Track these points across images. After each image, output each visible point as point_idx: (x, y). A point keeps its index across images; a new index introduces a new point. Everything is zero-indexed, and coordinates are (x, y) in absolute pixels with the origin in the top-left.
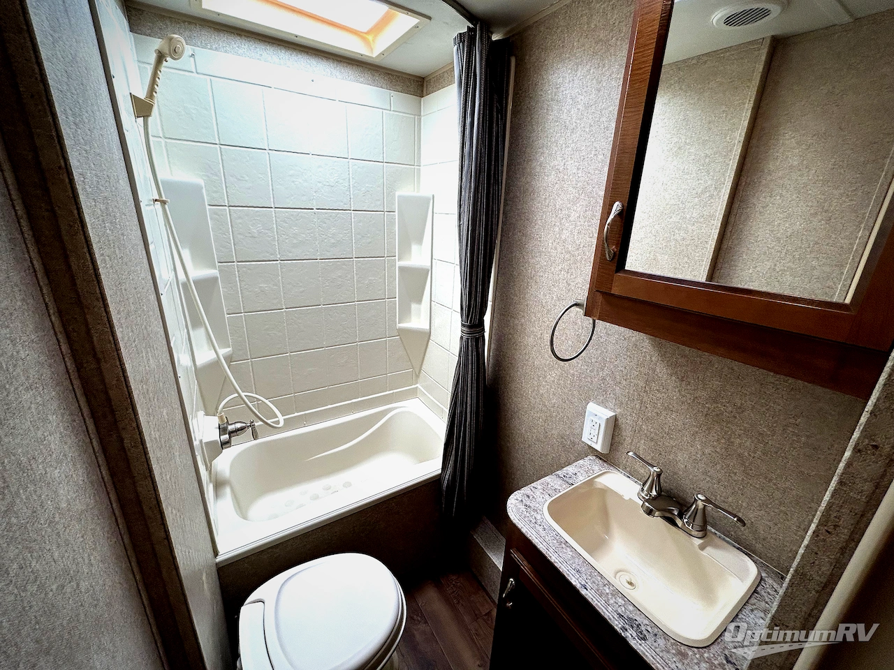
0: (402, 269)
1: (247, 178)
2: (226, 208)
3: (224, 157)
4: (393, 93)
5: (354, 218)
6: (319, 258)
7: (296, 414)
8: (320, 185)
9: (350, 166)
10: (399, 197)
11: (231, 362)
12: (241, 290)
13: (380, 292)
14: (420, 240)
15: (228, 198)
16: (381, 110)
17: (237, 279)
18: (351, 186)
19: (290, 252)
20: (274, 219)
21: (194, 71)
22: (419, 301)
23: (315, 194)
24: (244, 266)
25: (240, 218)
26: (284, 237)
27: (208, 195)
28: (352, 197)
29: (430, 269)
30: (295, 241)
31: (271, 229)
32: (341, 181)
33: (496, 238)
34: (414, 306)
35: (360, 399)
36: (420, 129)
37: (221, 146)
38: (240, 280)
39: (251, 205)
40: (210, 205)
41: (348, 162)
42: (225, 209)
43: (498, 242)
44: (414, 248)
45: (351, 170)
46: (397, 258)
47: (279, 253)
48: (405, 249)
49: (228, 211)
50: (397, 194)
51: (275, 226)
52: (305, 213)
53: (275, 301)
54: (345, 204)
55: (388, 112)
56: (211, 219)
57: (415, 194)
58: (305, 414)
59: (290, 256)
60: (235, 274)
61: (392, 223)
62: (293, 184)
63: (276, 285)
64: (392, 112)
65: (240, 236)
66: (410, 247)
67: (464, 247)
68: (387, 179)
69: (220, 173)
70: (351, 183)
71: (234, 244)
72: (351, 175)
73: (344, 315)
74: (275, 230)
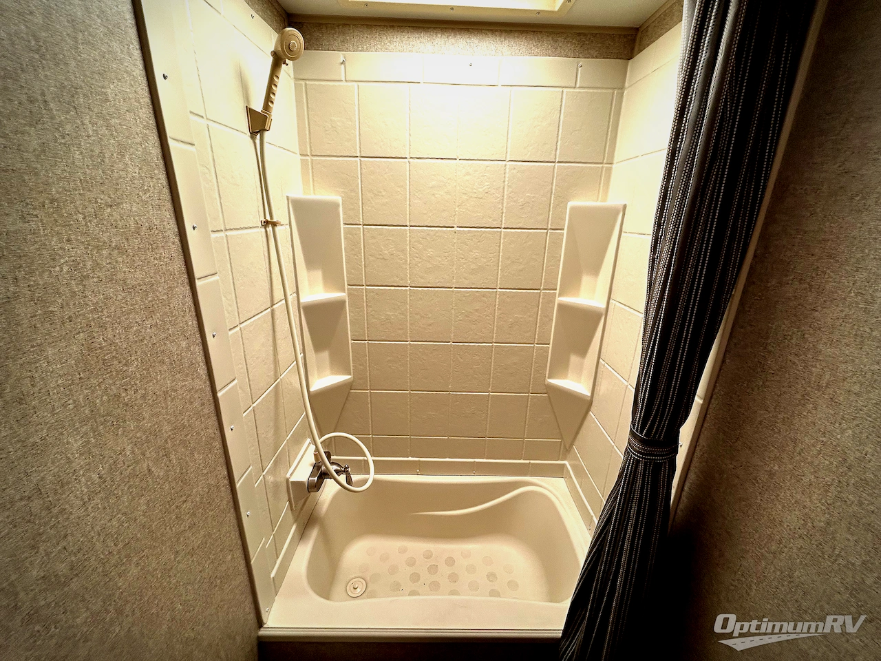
0: (562, 307)
1: (384, 193)
2: (361, 226)
3: (364, 171)
4: (582, 61)
5: (504, 238)
6: (454, 286)
7: (410, 459)
8: (465, 197)
9: (507, 171)
10: (573, 209)
11: (351, 389)
12: (367, 316)
13: (528, 334)
14: (595, 270)
15: (363, 215)
16: (561, 89)
17: (365, 304)
18: (505, 197)
19: (422, 278)
20: (408, 239)
21: (343, 79)
22: (583, 352)
23: (457, 209)
24: (373, 291)
25: (373, 237)
26: (417, 260)
27: (345, 213)
28: (505, 211)
29: (604, 312)
30: (429, 266)
31: (403, 251)
32: (493, 191)
33: (733, 285)
34: (574, 359)
35: (484, 460)
36: (620, 108)
37: (362, 159)
38: (367, 305)
39: (385, 223)
40: (345, 224)
41: (505, 165)
42: (360, 228)
43: (737, 294)
44: (586, 280)
45: (507, 175)
46: (557, 292)
47: (410, 278)
48: (572, 281)
49: (362, 230)
50: (570, 204)
51: (408, 248)
52: (444, 232)
53: (400, 332)
54: (494, 220)
55: (572, 90)
56: (345, 238)
57: (599, 204)
58: (419, 461)
59: (422, 282)
60: (363, 299)
61: (556, 243)
62: (433, 198)
63: (403, 314)
64: (578, 90)
65: (371, 258)
66: (579, 280)
67: (655, 300)
68: (556, 186)
69: (358, 189)
70: (506, 193)
71: (365, 266)
72: (506, 183)
73: (477, 358)
74: (408, 252)
